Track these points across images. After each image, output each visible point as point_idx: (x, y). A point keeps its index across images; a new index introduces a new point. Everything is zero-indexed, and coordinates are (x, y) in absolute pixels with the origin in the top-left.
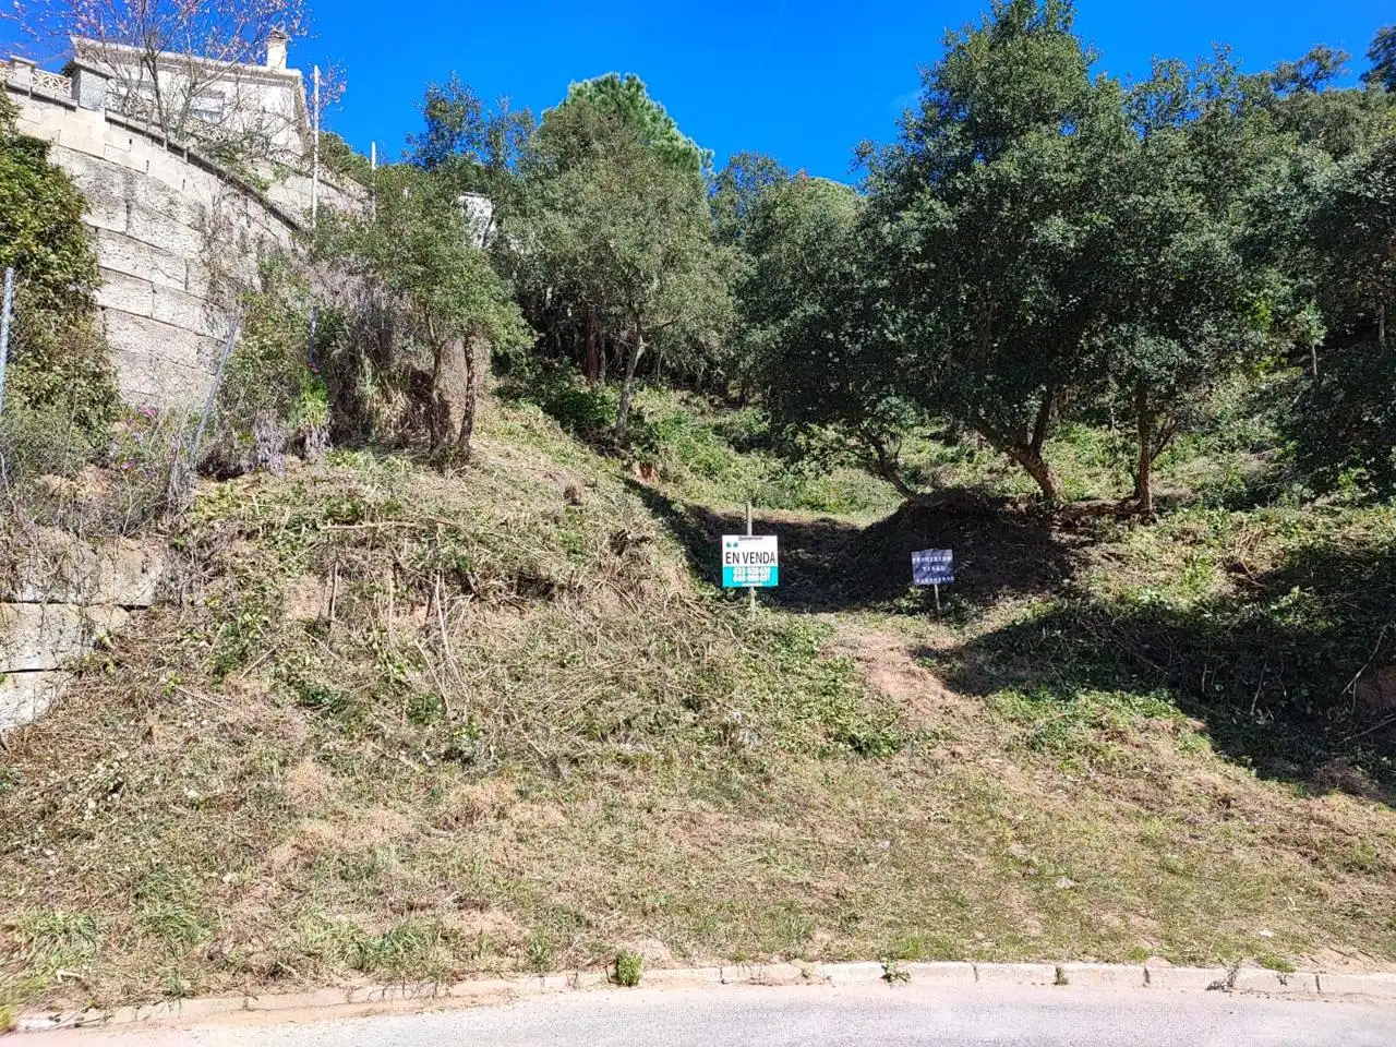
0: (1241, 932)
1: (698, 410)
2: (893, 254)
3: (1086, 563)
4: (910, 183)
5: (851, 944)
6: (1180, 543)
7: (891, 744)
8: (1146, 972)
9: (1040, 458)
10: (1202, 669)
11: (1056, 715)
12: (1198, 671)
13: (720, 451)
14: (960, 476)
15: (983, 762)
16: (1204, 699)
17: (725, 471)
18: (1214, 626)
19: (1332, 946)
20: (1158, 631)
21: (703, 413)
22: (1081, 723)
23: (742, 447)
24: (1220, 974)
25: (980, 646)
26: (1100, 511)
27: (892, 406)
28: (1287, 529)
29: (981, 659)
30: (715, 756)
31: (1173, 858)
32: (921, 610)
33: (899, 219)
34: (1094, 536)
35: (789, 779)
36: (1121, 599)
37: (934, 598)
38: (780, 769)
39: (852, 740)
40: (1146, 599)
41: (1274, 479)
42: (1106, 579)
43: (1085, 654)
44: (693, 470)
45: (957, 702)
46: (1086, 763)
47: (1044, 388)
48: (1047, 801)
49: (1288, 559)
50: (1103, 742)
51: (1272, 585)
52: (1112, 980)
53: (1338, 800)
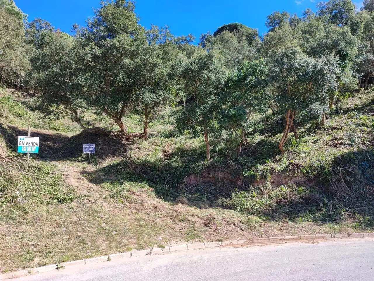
0: (155, 239)
1: (17, 96)
2: (82, 59)
3: (131, 149)
4: (89, 39)
5: (47, 260)
6: (153, 145)
7: (71, 199)
8: (131, 253)
9: (121, 121)
10: (155, 176)
11: (119, 189)
12: (154, 176)
13: (23, 109)
14: (101, 125)
15: (97, 203)
16: (154, 183)
17: (25, 116)
18: (158, 165)
19: (174, 240)
20: (146, 166)
21: (19, 97)
22: (125, 190)
23: (32, 109)
24: (148, 251)
25: (101, 171)
26: (135, 136)
27: (79, 102)
28: (176, 143)
29: (100, 174)
30: (8, 206)
31: (143, 223)
32: (85, 161)
33: (85, 49)
34: (133, 142)
35: (34, 212)
36: (138, 159)
37: (89, 157)
38: (32, 209)
39: (58, 199)
40: (144, 159)
41: (175, 131)
42: (135, 154)
43: (128, 173)
44: (13, 115)
45: (92, 186)
46: (125, 201)
47: (123, 103)
48: (113, 212)
49: (175, 150)
50: (130, 195)
51: (171, 156)
52: (122, 257)
53: (180, 205)
